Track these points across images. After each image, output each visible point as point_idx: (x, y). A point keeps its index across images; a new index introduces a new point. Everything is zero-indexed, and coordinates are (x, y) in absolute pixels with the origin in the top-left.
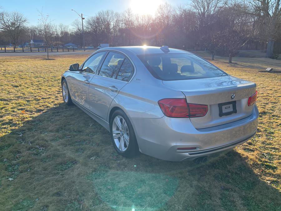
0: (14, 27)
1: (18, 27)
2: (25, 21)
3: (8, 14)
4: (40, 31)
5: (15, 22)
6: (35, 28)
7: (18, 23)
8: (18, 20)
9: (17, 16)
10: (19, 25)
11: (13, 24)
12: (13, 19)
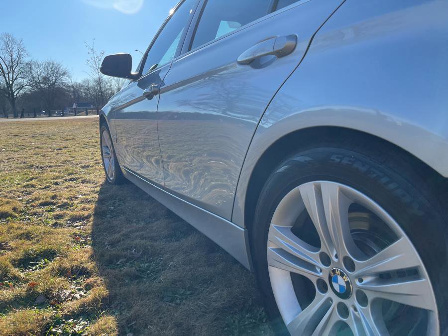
0: (48, 83)
1: (54, 83)
2: (64, 74)
3: (38, 65)
4: (88, 89)
5: (49, 76)
6: (79, 86)
7: (54, 78)
8: (53, 73)
9: (52, 67)
10: (55, 81)
11: (46, 79)
12: (46, 73)
